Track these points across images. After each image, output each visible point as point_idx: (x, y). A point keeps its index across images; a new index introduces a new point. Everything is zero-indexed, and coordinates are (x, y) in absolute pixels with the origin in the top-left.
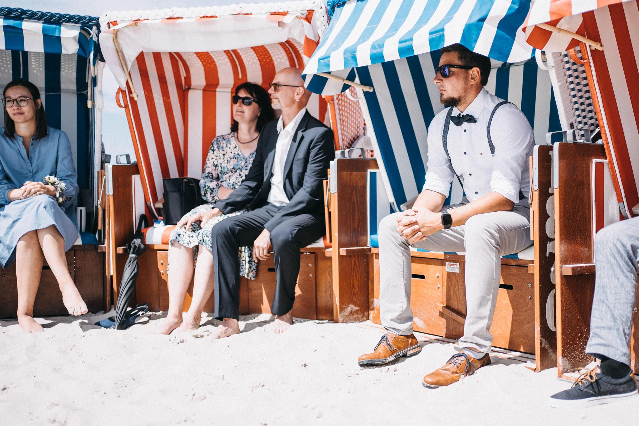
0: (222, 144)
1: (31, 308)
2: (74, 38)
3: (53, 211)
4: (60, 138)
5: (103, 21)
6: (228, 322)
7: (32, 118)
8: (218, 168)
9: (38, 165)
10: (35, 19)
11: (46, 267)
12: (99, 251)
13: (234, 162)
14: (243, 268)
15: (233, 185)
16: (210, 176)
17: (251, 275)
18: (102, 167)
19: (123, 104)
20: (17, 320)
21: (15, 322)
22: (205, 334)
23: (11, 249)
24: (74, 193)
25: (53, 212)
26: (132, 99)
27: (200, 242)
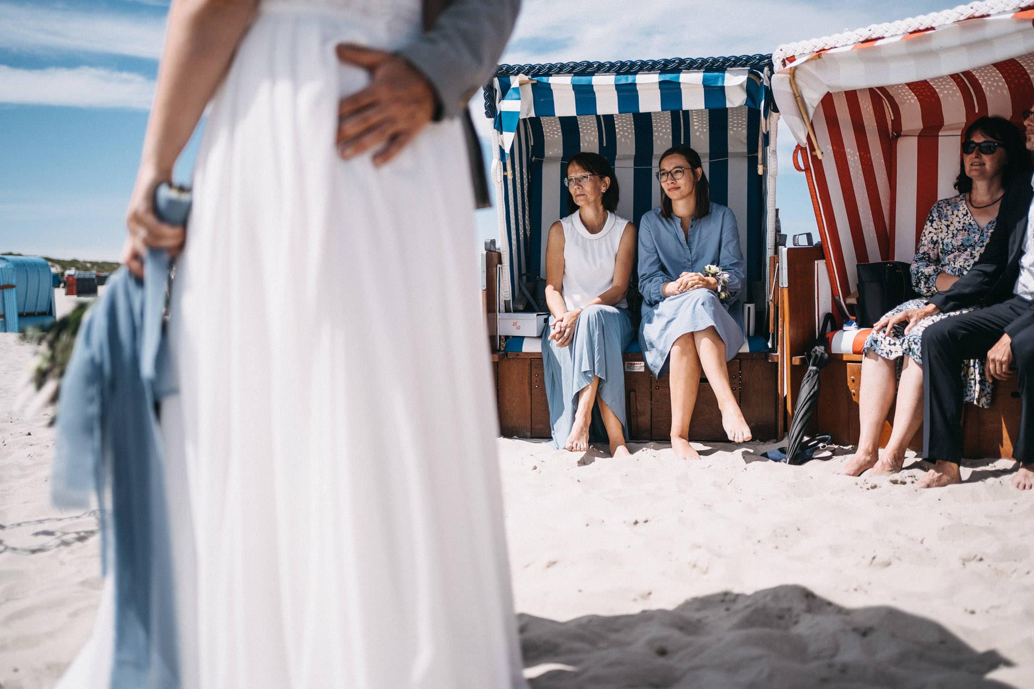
0: (945, 211)
1: (687, 430)
2: (741, 85)
3: (713, 308)
4: (724, 217)
5: (777, 59)
6: (943, 466)
7: (690, 193)
8: (939, 246)
9: (697, 252)
10: (695, 68)
11: (703, 380)
12: (770, 361)
13: (963, 235)
14: (970, 391)
15: (959, 270)
16: (926, 259)
17: (983, 400)
18: (776, 252)
19: (802, 166)
20: (670, 443)
21: (668, 445)
22: (909, 480)
23: (665, 355)
24: (739, 287)
25: (713, 310)
26: (815, 158)
27: (905, 352)
